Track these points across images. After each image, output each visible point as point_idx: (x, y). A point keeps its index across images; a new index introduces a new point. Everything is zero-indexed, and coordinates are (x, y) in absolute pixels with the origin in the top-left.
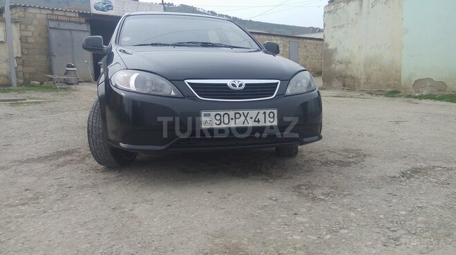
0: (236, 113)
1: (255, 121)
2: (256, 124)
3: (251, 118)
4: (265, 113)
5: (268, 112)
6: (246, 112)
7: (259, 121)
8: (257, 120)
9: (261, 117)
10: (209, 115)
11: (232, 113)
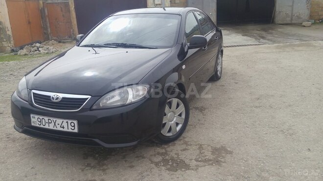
0: (49, 119)
1: (61, 127)
2: (62, 129)
3: (58, 124)
4: (67, 122)
5: (70, 121)
6: (55, 120)
7: (63, 127)
8: (62, 126)
9: (65, 124)
10: (34, 118)
11: (46, 118)
